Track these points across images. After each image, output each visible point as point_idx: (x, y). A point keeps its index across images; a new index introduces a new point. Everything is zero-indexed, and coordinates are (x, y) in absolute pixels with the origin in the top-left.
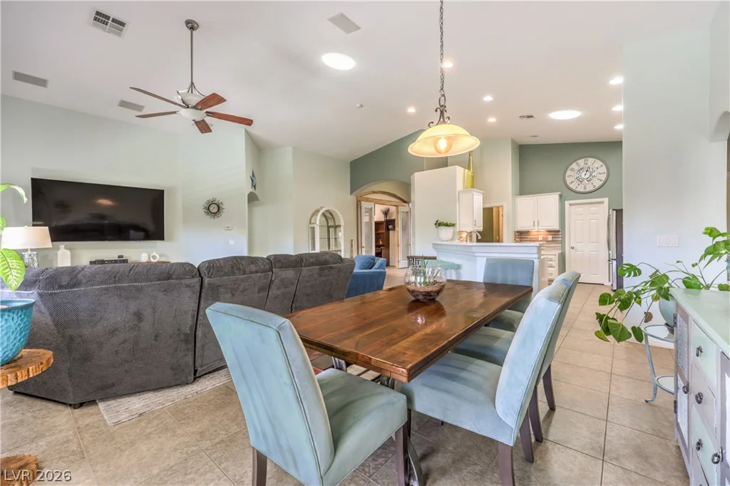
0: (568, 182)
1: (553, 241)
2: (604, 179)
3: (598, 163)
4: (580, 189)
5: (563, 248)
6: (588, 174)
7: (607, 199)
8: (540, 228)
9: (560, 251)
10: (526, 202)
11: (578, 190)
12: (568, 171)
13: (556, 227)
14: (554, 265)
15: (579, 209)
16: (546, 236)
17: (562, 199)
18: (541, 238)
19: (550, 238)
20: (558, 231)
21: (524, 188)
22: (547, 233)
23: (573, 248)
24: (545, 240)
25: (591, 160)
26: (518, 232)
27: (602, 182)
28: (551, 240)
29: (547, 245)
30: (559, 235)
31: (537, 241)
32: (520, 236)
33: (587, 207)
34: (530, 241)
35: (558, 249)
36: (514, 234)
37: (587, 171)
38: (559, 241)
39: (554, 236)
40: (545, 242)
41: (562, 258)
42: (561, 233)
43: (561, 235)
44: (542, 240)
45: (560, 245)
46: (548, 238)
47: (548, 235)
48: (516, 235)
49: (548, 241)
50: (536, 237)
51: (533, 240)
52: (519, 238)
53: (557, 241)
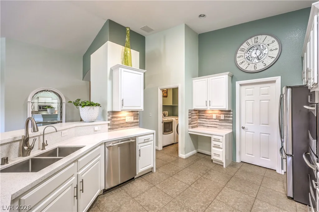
0: (238, 63)
1: (224, 120)
2: (275, 56)
3: (270, 39)
4: (251, 68)
5: (234, 127)
6: (258, 52)
7: (280, 77)
8: (211, 107)
9: (230, 131)
10: (200, 83)
11: (249, 69)
12: (239, 52)
13: (226, 107)
14: (221, 147)
15: (249, 89)
16: (218, 115)
17: (233, 79)
18: (214, 117)
19: (222, 117)
20: (230, 111)
21: (201, 72)
22: (220, 112)
23: (243, 128)
24: (218, 118)
25: (261, 38)
26: (195, 110)
27: (273, 59)
28: (223, 119)
29: (220, 124)
30: (230, 114)
31: (212, 119)
32: (198, 114)
33: (257, 87)
34: (206, 118)
35: (229, 128)
36: (189, 112)
37: (257, 50)
38: (231, 120)
39: (226, 115)
40: (218, 121)
41: (233, 137)
42: (231, 113)
43: (232, 114)
44: (215, 118)
45: (231, 124)
46: (220, 117)
47: (221, 114)
48: (192, 113)
49: (221, 120)
50: (211, 116)
51: (208, 118)
52: (197, 115)
53: (228, 120)
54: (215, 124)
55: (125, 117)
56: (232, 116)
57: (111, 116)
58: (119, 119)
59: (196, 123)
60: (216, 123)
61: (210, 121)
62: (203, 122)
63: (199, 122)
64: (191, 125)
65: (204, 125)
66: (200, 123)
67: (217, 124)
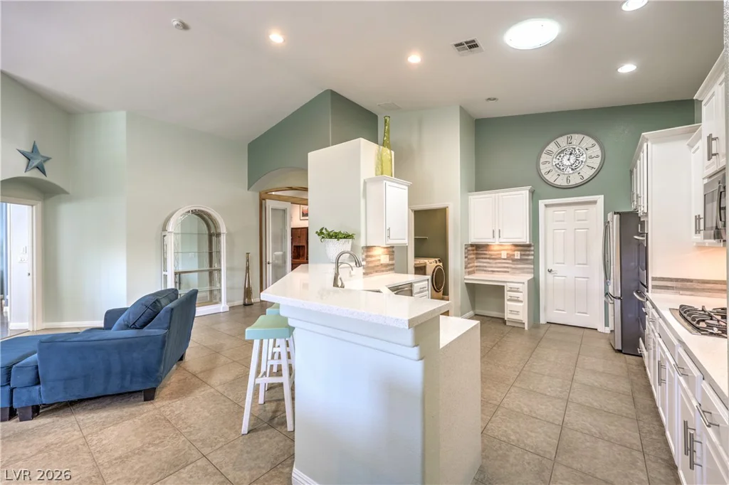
0: (543, 172)
1: (521, 260)
2: (596, 166)
3: (588, 141)
4: (561, 181)
5: (536, 271)
6: (573, 158)
7: (602, 197)
8: (502, 240)
9: (530, 276)
10: (482, 202)
11: (558, 183)
12: (543, 155)
13: (525, 239)
14: (520, 299)
15: (560, 212)
16: (510, 252)
17: (534, 197)
18: (504, 255)
19: (517, 255)
20: (529, 246)
21: (481, 181)
22: (513, 248)
23: (550, 271)
24: (510, 257)
25: (576, 138)
26: (472, 245)
27: (594, 170)
28: (519, 258)
29: (513, 266)
30: (529, 251)
31: (500, 259)
32: (475, 252)
33: (571, 209)
34: (489, 258)
35: (528, 273)
36: (466, 248)
37: (571, 154)
38: (531, 259)
39: (523, 253)
40: (510, 261)
41: (534, 287)
42: (532, 248)
43: (533, 251)
44: (505, 257)
45: (532, 266)
46: (514, 255)
47: (515, 251)
48: (469, 250)
49: (514, 260)
50: (498, 254)
51: (493, 257)
52: (474, 254)
53: (527, 260)
54: (505, 267)
55: (379, 255)
56: (533, 253)
57: (365, 254)
58: (373, 259)
59: (473, 266)
60: (506, 265)
61: (496, 263)
62: (485, 264)
63: (476, 264)
64: (467, 270)
65: (485, 269)
66: (480, 266)
67: (507, 267)
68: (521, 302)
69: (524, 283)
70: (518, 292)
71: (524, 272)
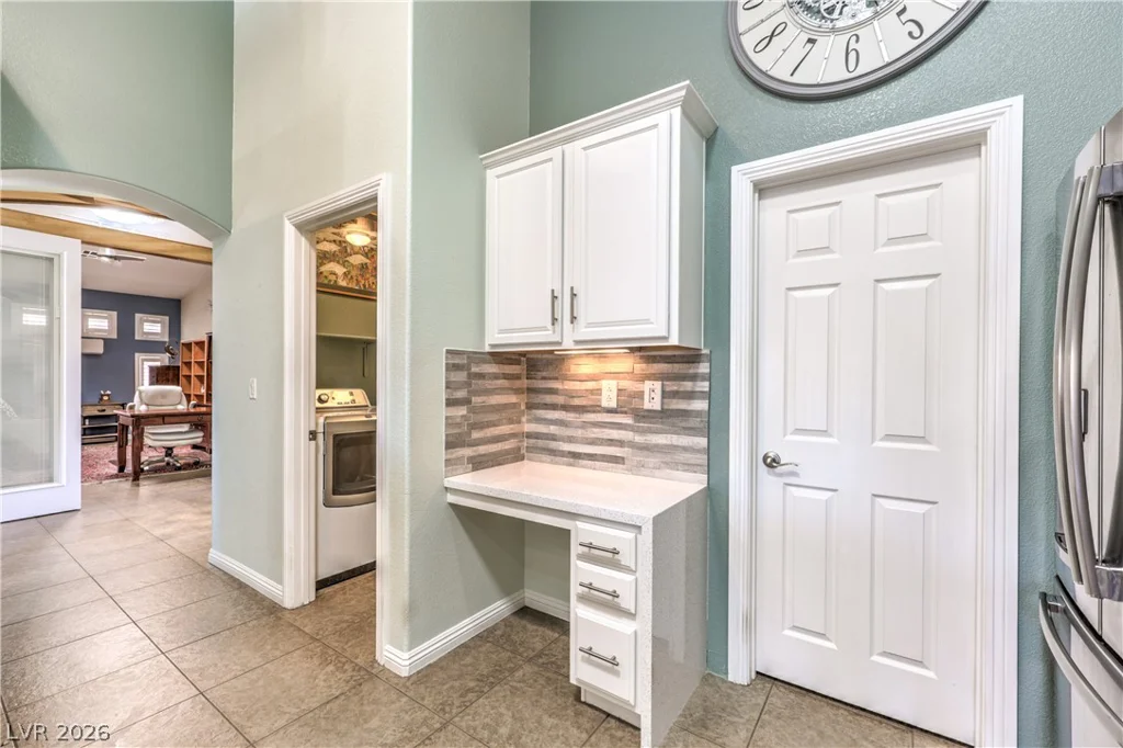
0: (748, 42)
1: (664, 415)
4: (823, 67)
5: (715, 462)
8: (585, 332)
9: (693, 484)
13: (665, 323)
16: (627, 384)
18: (609, 399)
19: (652, 396)
20: (690, 357)
22: (640, 367)
23: (772, 463)
24: (629, 405)
26: (498, 357)
28: (657, 406)
29: (639, 439)
30: (694, 378)
31: (597, 408)
32: (525, 383)
33: (859, 193)
34: (565, 408)
35: (690, 467)
36: (451, 368)
38: (698, 413)
39: (672, 386)
40: (627, 420)
42: (704, 368)
43: (709, 377)
44: (613, 404)
45: (702, 442)
46: (640, 395)
47: (643, 378)
48: (481, 376)
49: (642, 416)
50: (591, 392)
51: (576, 402)
52: (517, 391)
53: (685, 414)
54: (611, 442)
56: (704, 386)
59: (514, 435)
60: (615, 434)
61: (585, 425)
62: (553, 429)
63: (528, 427)
64: (468, 452)
65: (553, 445)
66: (537, 436)
67: (621, 443)
68: (631, 616)
69: (639, 528)
70: (616, 566)
71: (675, 465)
